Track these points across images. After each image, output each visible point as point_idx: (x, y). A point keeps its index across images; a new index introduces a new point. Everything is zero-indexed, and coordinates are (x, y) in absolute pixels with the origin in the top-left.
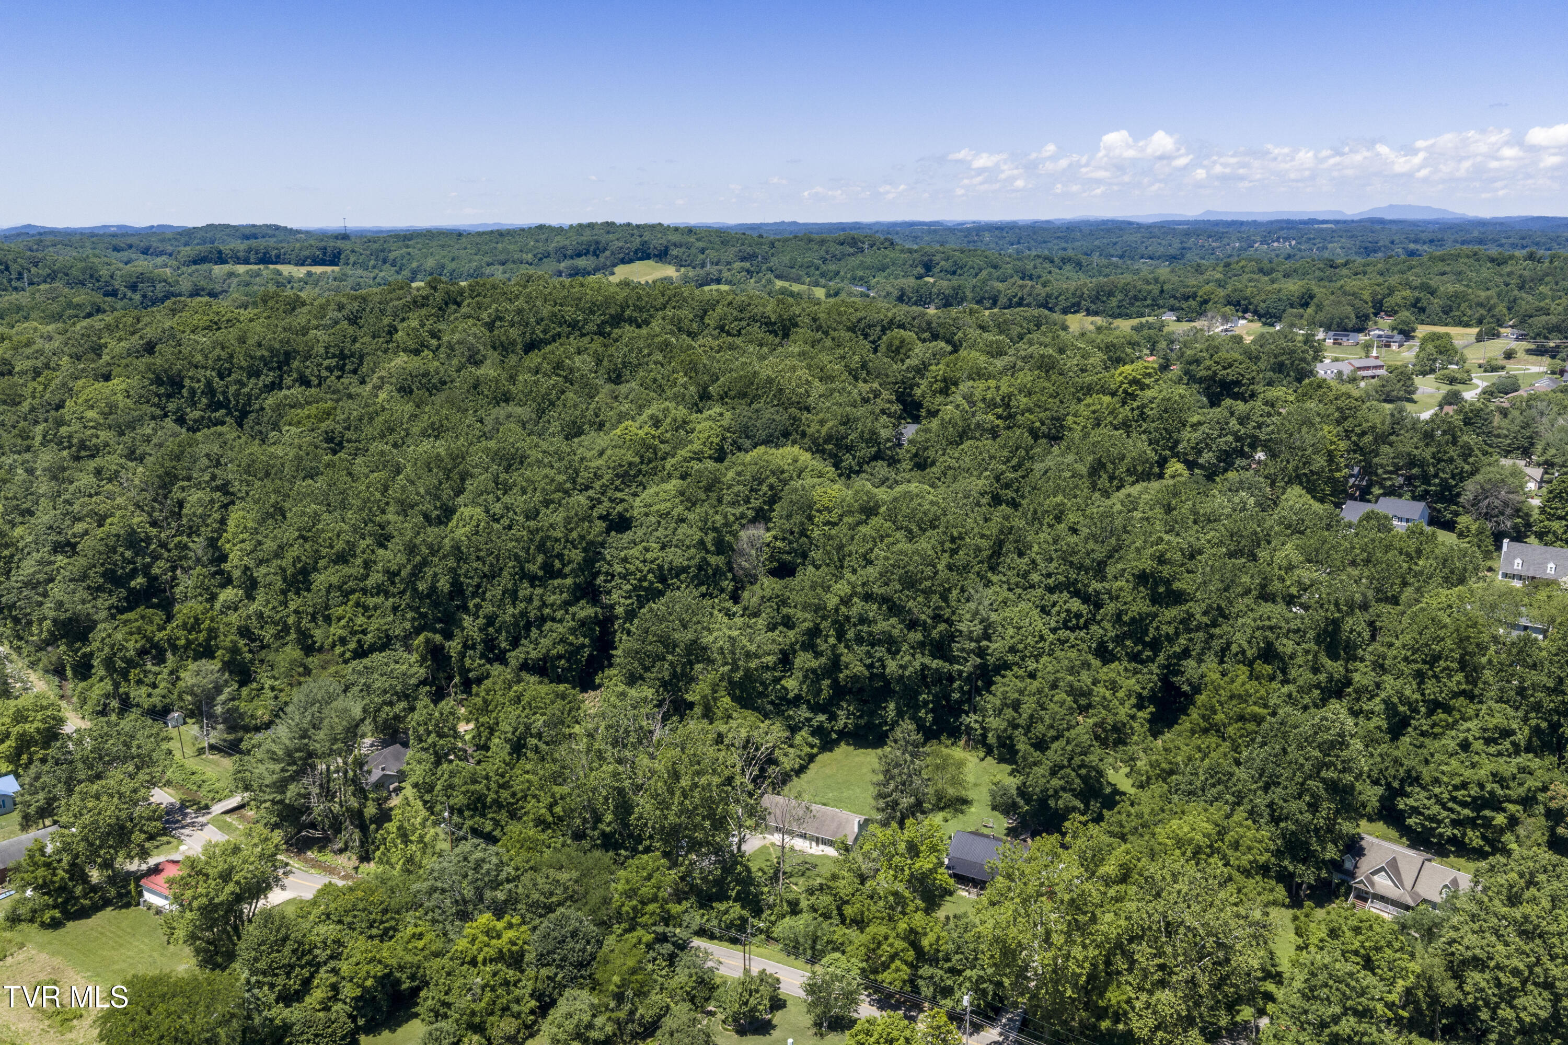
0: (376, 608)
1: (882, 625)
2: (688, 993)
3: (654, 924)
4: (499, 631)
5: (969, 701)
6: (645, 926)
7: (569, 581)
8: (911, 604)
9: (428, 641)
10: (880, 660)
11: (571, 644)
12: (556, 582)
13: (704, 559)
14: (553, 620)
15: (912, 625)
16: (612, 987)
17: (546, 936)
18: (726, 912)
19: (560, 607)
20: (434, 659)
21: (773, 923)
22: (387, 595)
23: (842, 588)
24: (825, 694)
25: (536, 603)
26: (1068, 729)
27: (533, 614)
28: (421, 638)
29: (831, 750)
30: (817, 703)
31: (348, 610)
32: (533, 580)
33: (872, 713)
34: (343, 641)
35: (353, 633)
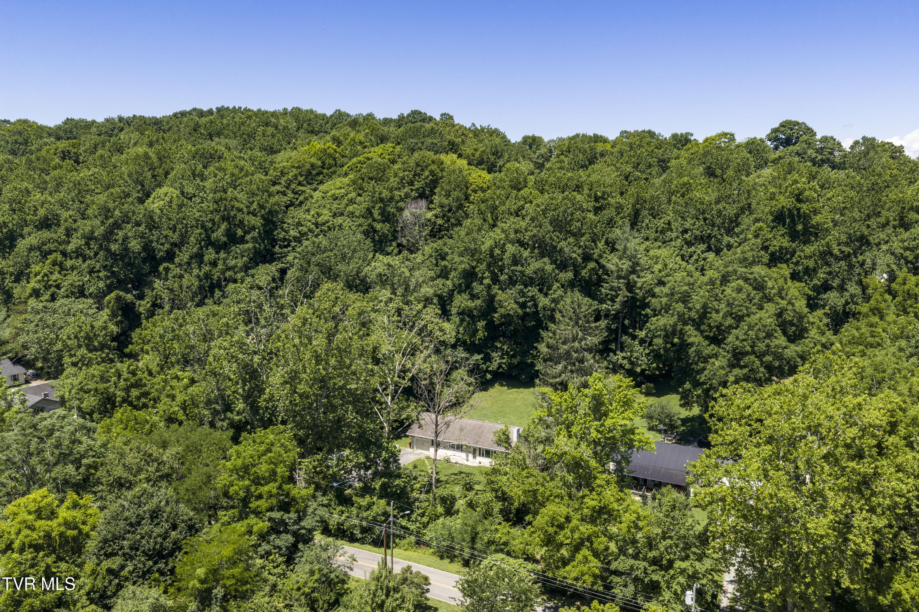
0: (73, 268)
1: (534, 266)
2: (307, 595)
3: (271, 509)
5: (616, 340)
6: (257, 513)
7: (249, 247)
8: (563, 244)
9: (118, 299)
10: (533, 298)
12: (238, 248)
14: (235, 281)
15: (562, 266)
16: (194, 583)
17: (115, 517)
18: (369, 507)
19: (241, 270)
20: (124, 315)
21: (425, 526)
22: (84, 257)
23: (497, 234)
24: (481, 334)
25: (220, 266)
26: (748, 315)
27: (216, 276)
28: (113, 295)
29: (486, 390)
30: (472, 343)
31: (45, 267)
32: (219, 247)
33: (525, 353)
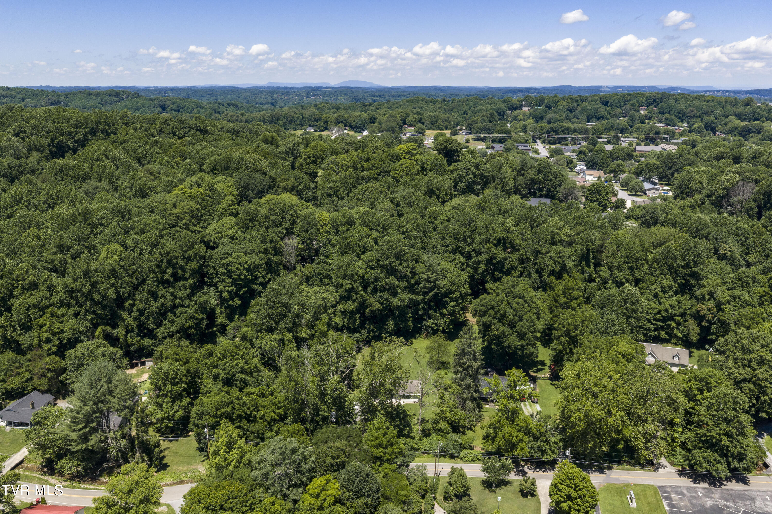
0: (63, 316)
1: (386, 281)
4: (148, 318)
5: (426, 313)
7: (190, 281)
8: (401, 267)
9: (103, 332)
10: (387, 299)
11: (197, 319)
12: (182, 283)
13: (269, 259)
14: (183, 306)
15: (402, 278)
19: (186, 298)
22: (69, 306)
24: (358, 322)
25: (170, 297)
27: (169, 304)
28: (99, 330)
31: (46, 320)
32: (166, 284)
34: (48, 341)
35: (54, 334)
